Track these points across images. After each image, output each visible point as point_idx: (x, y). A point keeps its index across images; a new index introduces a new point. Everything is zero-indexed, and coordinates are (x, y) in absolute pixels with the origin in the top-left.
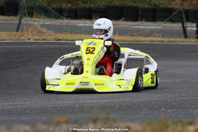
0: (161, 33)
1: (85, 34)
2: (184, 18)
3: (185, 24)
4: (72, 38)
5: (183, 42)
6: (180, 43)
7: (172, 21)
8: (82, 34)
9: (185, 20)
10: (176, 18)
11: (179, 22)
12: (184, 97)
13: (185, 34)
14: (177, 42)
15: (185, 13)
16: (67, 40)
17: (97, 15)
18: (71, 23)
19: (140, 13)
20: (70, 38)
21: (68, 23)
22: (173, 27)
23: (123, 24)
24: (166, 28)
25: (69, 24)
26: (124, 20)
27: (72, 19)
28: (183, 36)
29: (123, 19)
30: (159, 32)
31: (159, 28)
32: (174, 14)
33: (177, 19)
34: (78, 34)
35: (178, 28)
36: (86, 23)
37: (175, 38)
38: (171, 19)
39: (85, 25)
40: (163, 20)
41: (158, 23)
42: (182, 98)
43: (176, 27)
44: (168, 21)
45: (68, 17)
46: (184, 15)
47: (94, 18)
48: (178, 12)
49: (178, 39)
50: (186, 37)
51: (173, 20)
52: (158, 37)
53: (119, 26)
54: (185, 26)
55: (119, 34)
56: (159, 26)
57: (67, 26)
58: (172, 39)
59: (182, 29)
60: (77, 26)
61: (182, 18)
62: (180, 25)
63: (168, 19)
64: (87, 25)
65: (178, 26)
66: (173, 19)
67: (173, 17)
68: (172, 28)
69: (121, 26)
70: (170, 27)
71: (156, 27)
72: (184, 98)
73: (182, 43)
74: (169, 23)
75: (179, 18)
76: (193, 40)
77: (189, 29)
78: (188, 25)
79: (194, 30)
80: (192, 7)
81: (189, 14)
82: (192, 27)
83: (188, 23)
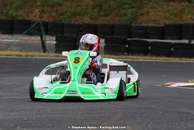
0: (19, 47)
2: (43, 31)
3: (44, 37)
5: (41, 56)
6: (39, 58)
7: (30, 34)
9: (44, 33)
10: (34, 31)
11: (38, 35)
13: (44, 48)
14: (36, 56)
15: (43, 25)
22: (31, 41)
24: (24, 41)
28: (42, 50)
30: (17, 45)
31: (17, 41)
32: (32, 27)
33: (36, 32)
35: (36, 42)
37: (34, 52)
38: (29, 31)
40: (21, 33)
41: (16, 36)
43: (35, 41)
44: (26, 34)
46: (42, 28)
48: (36, 25)
49: (36, 54)
50: (45, 51)
51: (32, 33)
52: (15, 51)
54: (44, 39)
56: (16, 39)
58: (30, 53)
59: (40, 42)
61: (40, 31)
62: (39, 38)
63: (27, 31)
65: (36, 39)
66: (31, 31)
67: (31, 29)
68: (29, 42)
70: (28, 40)
71: (13, 40)
73: (41, 58)
74: (28, 36)
75: (38, 31)
76: (51, 54)
77: (47, 42)
78: (47, 39)
79: (53, 44)
80: (51, 20)
81: (49, 27)
82: (51, 41)
83: (47, 36)
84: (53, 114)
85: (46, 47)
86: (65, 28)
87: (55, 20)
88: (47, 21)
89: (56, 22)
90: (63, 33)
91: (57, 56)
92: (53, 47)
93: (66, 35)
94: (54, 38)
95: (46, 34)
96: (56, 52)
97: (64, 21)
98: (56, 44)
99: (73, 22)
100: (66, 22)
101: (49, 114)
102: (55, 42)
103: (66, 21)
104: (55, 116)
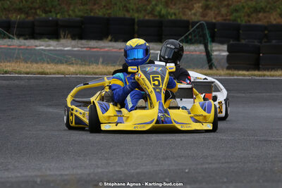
1: (48, 63)
2: (208, 37)
3: (209, 46)
4: (28, 70)
7: (188, 41)
8: (43, 63)
9: (209, 39)
10: (195, 36)
11: (200, 43)
12: (211, 163)
13: (210, 62)
15: (209, 29)
16: (20, 73)
17: (67, 32)
18: (25, 45)
19: (136, 27)
20: (23, 70)
21: (20, 46)
22: (190, 52)
23: (109, 47)
25: (22, 47)
26: (111, 41)
27: (26, 39)
28: (207, 66)
29: (110, 38)
32: (191, 30)
33: (197, 37)
34: (37, 63)
35: (197, 53)
36: (49, 46)
38: (187, 37)
39: (48, 48)
42: (207, 166)
43: (196, 51)
45: (19, 36)
46: (207, 32)
47: (62, 36)
48: (197, 28)
50: (211, 67)
51: (191, 40)
53: (102, 50)
54: (209, 49)
55: (103, 63)
57: (19, 49)
59: (204, 54)
60: (35, 49)
61: (204, 36)
62: (202, 47)
63: (183, 37)
64: (52, 48)
65: (198, 49)
66: (190, 37)
67: (189, 34)
69: (107, 49)
72: (210, 166)
75: (201, 36)
76: (222, 72)
77: (215, 53)
78: (214, 48)
79: (223, 56)
80: (219, 19)
81: (216, 30)
82: (220, 51)
83: (214, 44)
84: (228, 162)
85: (214, 61)
86: (241, 32)
87: (225, 20)
88: (214, 21)
89: (227, 22)
90: (238, 38)
91: (230, 75)
92: (224, 61)
93: (243, 42)
94: (225, 47)
95: (213, 41)
96: (228, 68)
97: (239, 21)
98: (228, 56)
99: (253, 23)
100: (243, 23)
101: (222, 163)
102: (226, 54)
103: (243, 21)
104: (232, 165)
